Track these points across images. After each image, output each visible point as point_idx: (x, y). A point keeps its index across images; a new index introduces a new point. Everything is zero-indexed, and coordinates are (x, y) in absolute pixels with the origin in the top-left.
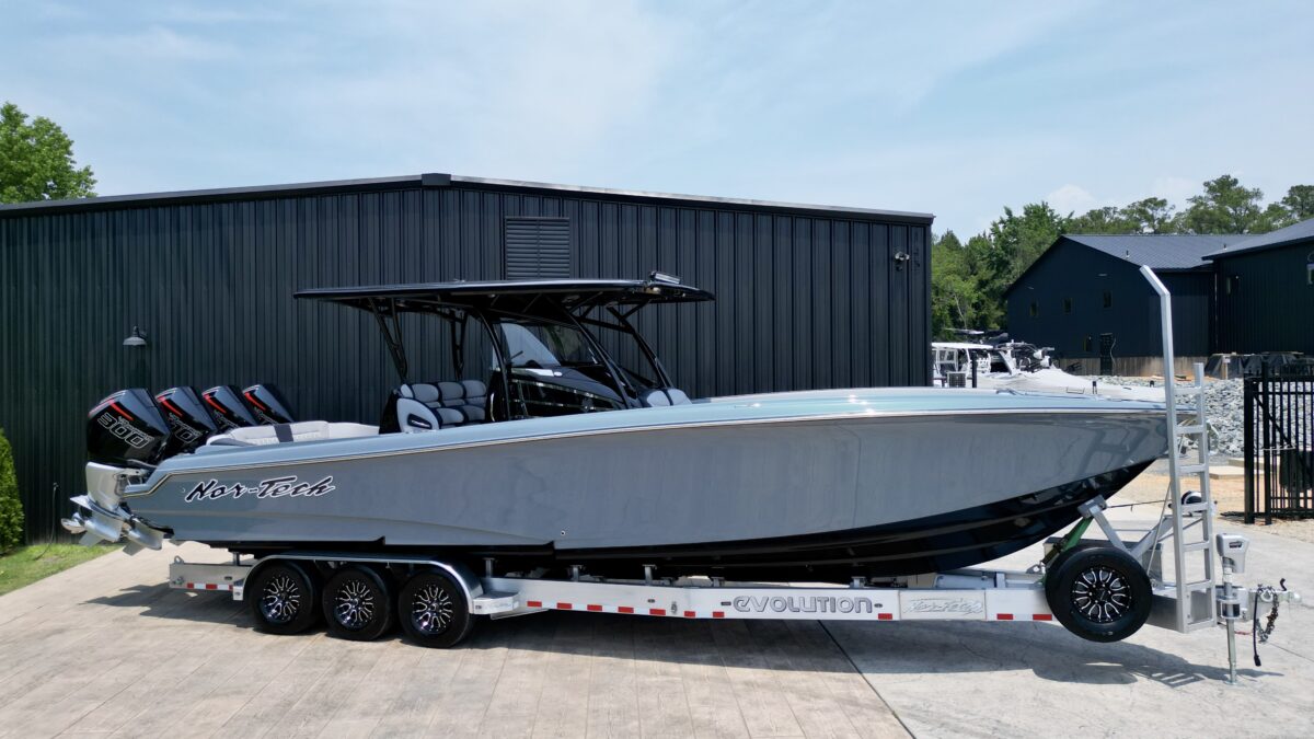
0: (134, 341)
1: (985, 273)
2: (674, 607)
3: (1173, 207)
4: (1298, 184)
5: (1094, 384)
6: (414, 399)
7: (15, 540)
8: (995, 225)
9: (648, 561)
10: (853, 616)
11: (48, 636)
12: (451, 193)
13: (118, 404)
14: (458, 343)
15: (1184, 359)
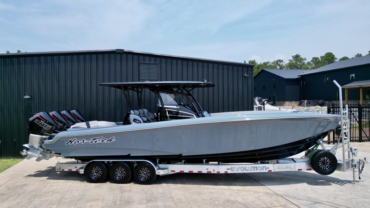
0: (27, 97)
2: (214, 171)
3: (285, 62)
4: (315, 57)
5: (280, 108)
6: (135, 114)
9: (204, 158)
10: (262, 171)
12: (124, 55)
13: (41, 116)
14: (140, 98)
15: (294, 102)
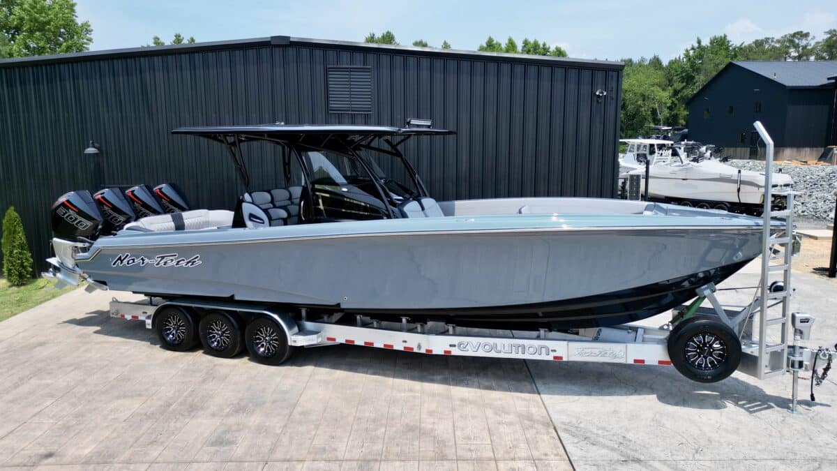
0: (91, 150)
1: (678, 86)
2: (419, 347)
3: (814, 38)
5: (740, 171)
6: (253, 203)
7: (28, 276)
8: (687, 51)
9: (405, 316)
10: (536, 357)
11: (35, 347)
12: (290, 49)
13: (68, 201)
14: (287, 161)
15: (808, 150)
